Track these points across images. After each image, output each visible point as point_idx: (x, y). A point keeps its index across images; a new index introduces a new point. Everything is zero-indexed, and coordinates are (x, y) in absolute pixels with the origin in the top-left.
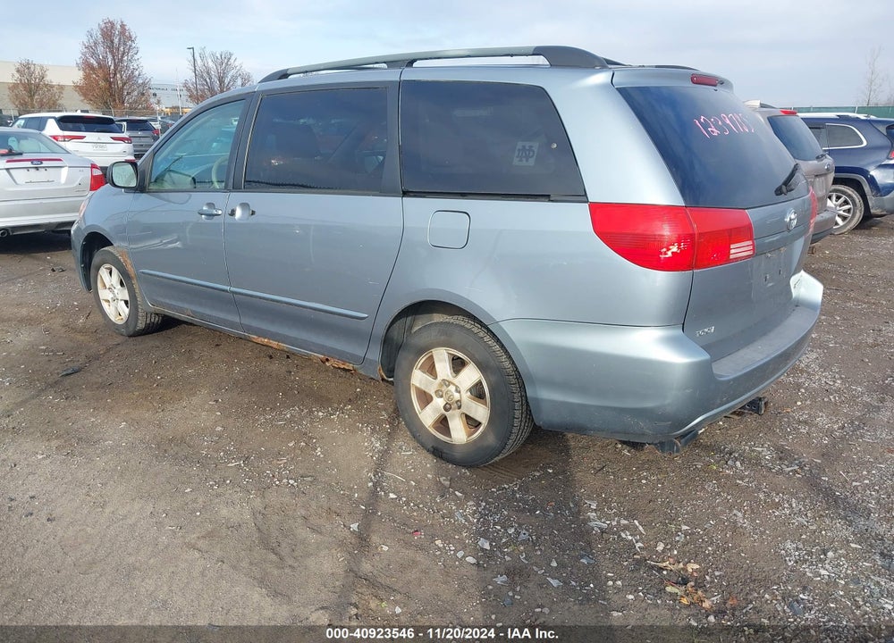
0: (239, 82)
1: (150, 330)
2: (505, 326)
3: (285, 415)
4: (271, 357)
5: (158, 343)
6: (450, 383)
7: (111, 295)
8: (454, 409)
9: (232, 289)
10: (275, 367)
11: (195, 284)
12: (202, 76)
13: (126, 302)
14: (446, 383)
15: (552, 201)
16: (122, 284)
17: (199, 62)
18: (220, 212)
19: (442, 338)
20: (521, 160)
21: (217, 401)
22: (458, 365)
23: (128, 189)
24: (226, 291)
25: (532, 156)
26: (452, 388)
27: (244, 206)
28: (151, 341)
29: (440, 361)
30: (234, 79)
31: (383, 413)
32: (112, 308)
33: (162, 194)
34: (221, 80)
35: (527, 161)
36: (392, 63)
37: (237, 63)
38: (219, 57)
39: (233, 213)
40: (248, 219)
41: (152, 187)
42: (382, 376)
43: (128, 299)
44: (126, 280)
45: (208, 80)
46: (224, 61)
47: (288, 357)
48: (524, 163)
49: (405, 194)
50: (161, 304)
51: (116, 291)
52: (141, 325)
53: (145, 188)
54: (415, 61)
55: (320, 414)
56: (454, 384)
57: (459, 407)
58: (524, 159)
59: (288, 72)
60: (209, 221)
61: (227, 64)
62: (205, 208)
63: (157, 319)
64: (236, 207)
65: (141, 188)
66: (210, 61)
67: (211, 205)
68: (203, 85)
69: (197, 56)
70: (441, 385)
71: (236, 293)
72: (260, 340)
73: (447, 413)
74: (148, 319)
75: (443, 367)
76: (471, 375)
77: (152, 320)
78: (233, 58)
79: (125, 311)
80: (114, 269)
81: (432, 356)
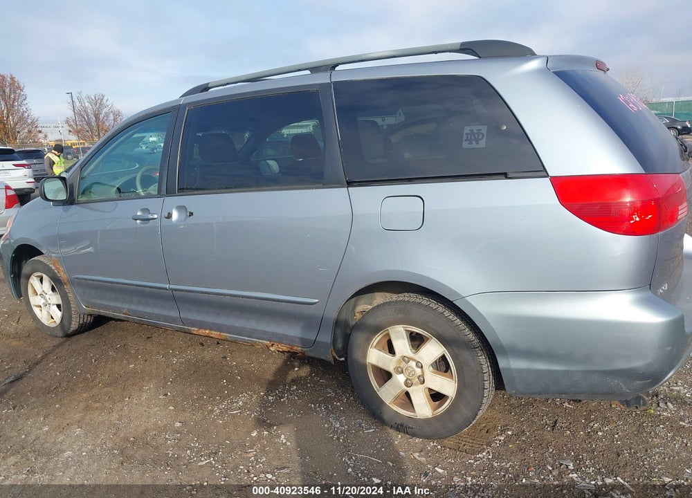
0: (112, 117)
1: (83, 329)
2: (472, 300)
3: (237, 402)
4: (202, 344)
5: (91, 341)
6: (410, 359)
7: (43, 301)
8: (416, 384)
9: (172, 286)
10: (210, 354)
11: (132, 285)
12: (81, 115)
13: (59, 306)
14: (405, 359)
15: (510, 178)
16: (53, 289)
17: (78, 104)
18: (156, 216)
19: (400, 316)
20: (471, 143)
21: (166, 395)
22: (417, 341)
23: (57, 203)
24: (166, 289)
25: (483, 138)
26: (413, 364)
27: (181, 208)
28: (84, 340)
29: (398, 338)
30: (107, 115)
31: (329, 390)
32: (44, 312)
33: (91, 205)
34: (97, 116)
35: (477, 143)
36: (315, 69)
37: (108, 103)
38: (94, 99)
39: (169, 216)
40: (185, 220)
41: (83, 199)
42: (334, 357)
43: (60, 302)
44: (57, 285)
45: (86, 117)
46: (98, 102)
47: (218, 343)
48: (474, 145)
49: (350, 184)
50: (94, 305)
51: (47, 297)
52: (74, 326)
53: (74, 200)
54: (337, 65)
55: (270, 398)
56: (414, 360)
57: (423, 382)
58: (474, 142)
59: (209, 86)
60: (143, 225)
61: (100, 104)
62: (139, 214)
63: (89, 319)
64: (174, 210)
65: (70, 201)
66: (86, 101)
67: (145, 210)
68: (82, 121)
69: (75, 99)
70: (399, 362)
71: (176, 290)
72: (202, 332)
73: (408, 389)
74: (81, 320)
75: (402, 345)
76: (433, 350)
77: (85, 321)
78: (105, 98)
79: (58, 315)
80: (44, 276)
81: (388, 335)
